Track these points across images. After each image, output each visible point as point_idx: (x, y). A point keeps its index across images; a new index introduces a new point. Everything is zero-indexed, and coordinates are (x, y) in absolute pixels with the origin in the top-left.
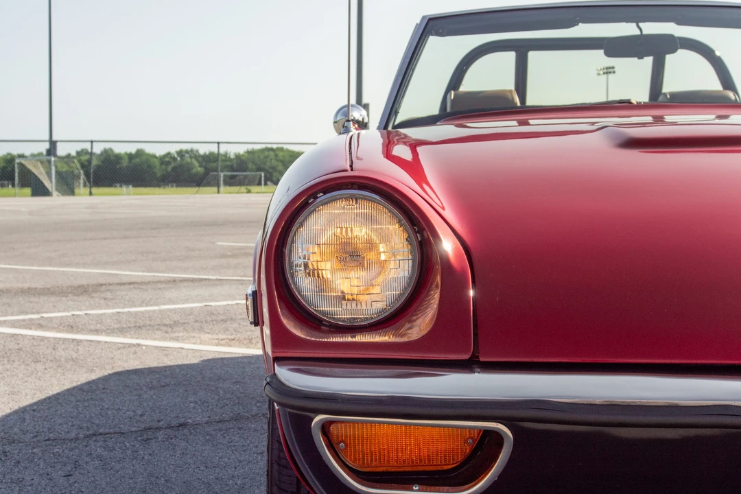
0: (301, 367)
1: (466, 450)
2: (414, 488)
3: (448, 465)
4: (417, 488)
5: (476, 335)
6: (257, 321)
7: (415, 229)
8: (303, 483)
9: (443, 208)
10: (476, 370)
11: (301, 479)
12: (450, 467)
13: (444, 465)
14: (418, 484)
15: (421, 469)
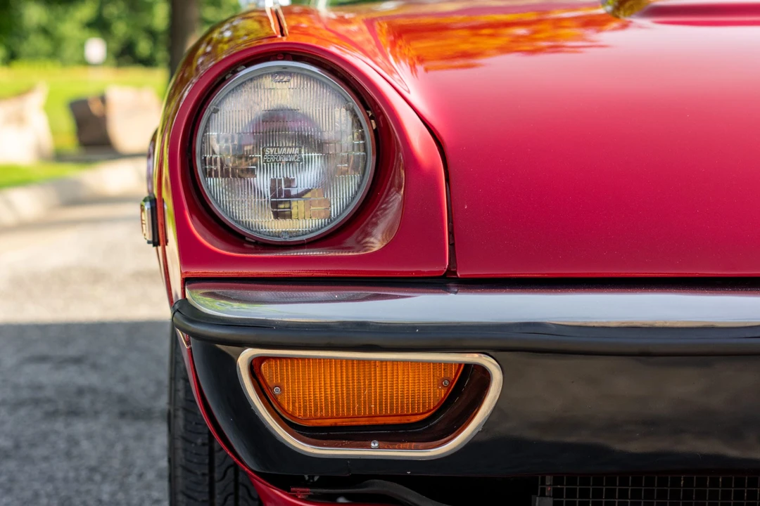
0: (215, 291)
1: (440, 394)
2: (373, 445)
3: (416, 414)
4: (376, 445)
5: (452, 245)
6: (156, 240)
7: (368, 114)
8: (218, 442)
9: (409, 92)
10: (453, 289)
11: (216, 436)
12: (419, 418)
13: (412, 415)
14: (378, 441)
15: (381, 421)
